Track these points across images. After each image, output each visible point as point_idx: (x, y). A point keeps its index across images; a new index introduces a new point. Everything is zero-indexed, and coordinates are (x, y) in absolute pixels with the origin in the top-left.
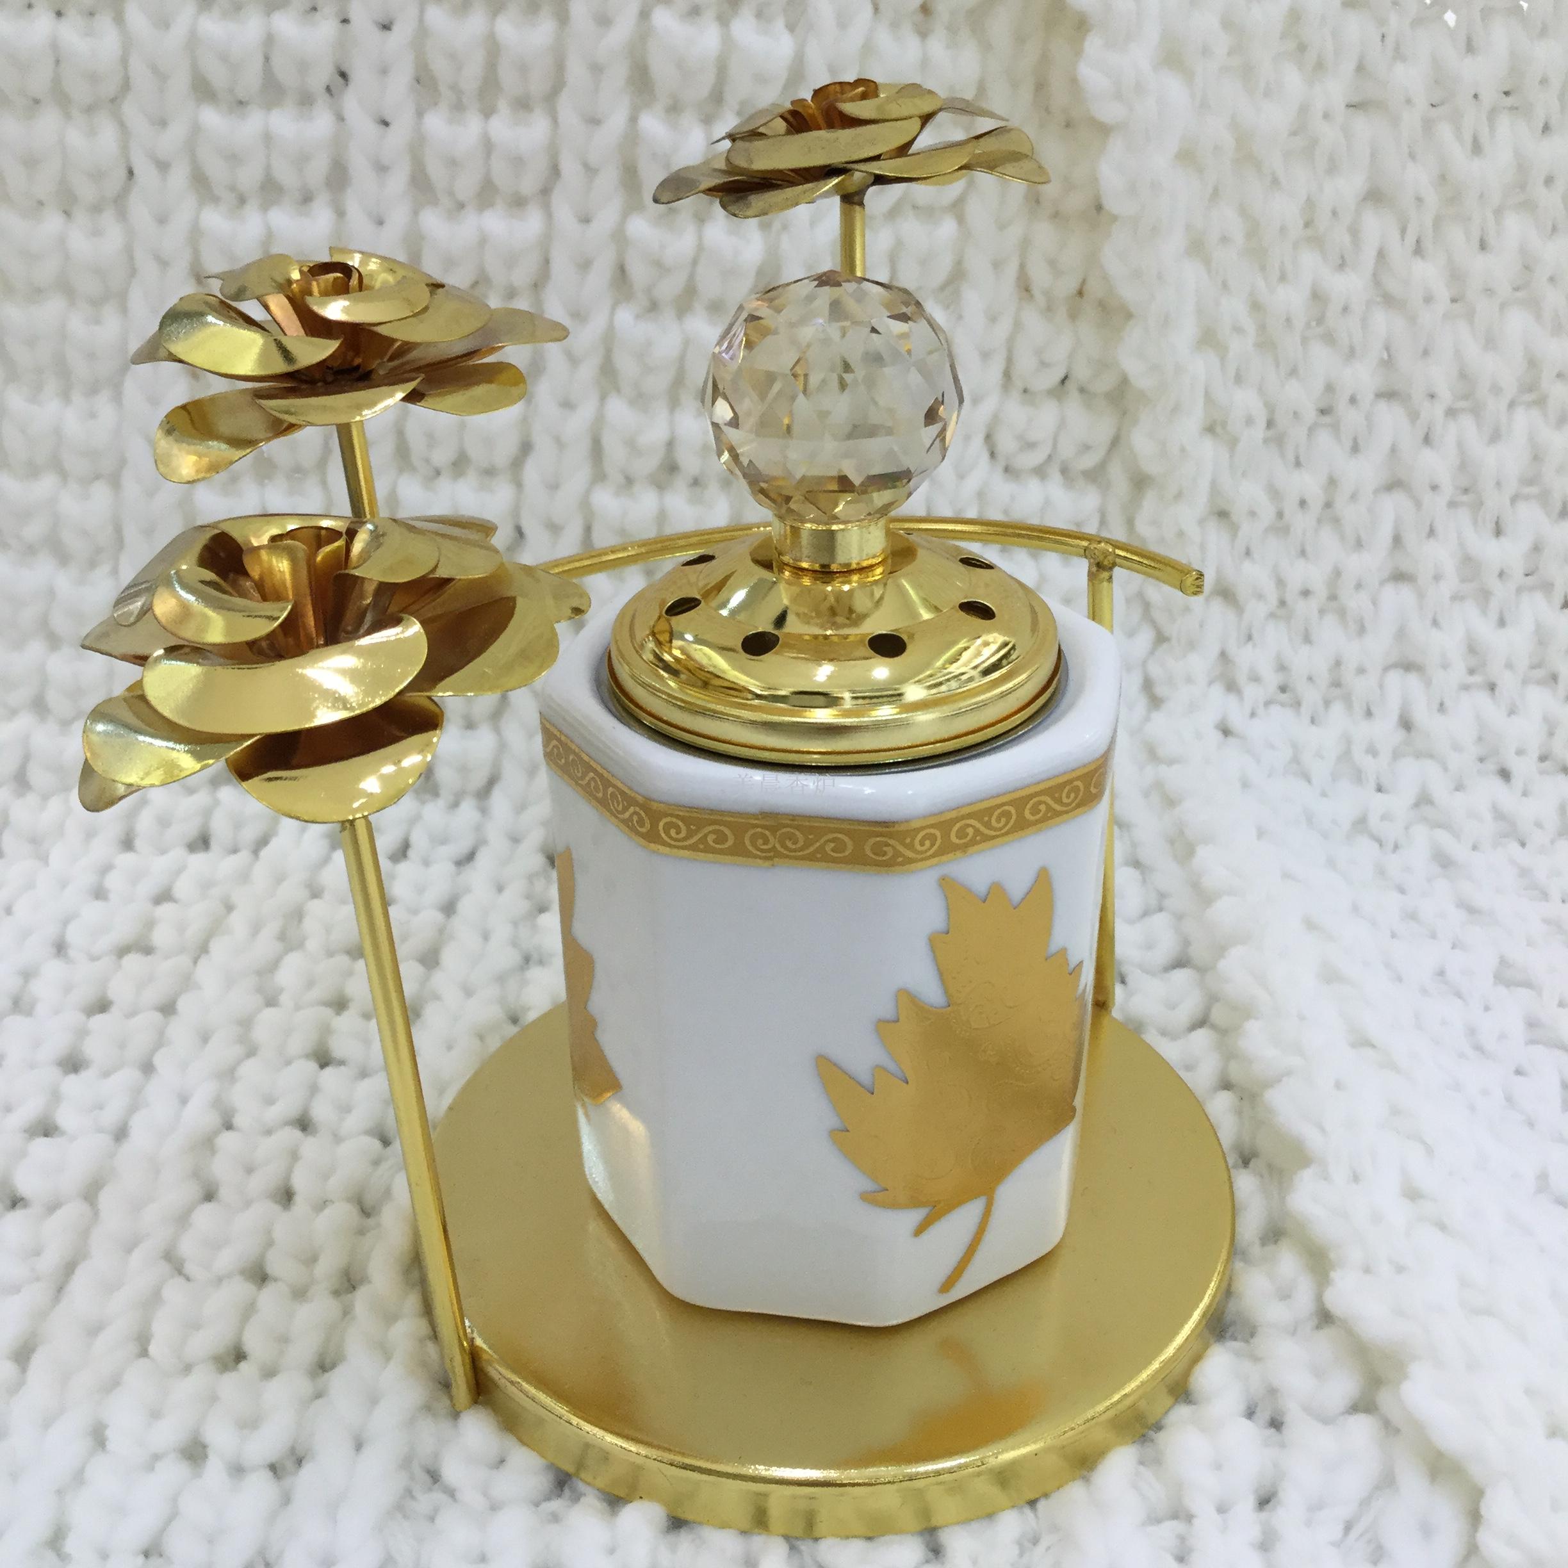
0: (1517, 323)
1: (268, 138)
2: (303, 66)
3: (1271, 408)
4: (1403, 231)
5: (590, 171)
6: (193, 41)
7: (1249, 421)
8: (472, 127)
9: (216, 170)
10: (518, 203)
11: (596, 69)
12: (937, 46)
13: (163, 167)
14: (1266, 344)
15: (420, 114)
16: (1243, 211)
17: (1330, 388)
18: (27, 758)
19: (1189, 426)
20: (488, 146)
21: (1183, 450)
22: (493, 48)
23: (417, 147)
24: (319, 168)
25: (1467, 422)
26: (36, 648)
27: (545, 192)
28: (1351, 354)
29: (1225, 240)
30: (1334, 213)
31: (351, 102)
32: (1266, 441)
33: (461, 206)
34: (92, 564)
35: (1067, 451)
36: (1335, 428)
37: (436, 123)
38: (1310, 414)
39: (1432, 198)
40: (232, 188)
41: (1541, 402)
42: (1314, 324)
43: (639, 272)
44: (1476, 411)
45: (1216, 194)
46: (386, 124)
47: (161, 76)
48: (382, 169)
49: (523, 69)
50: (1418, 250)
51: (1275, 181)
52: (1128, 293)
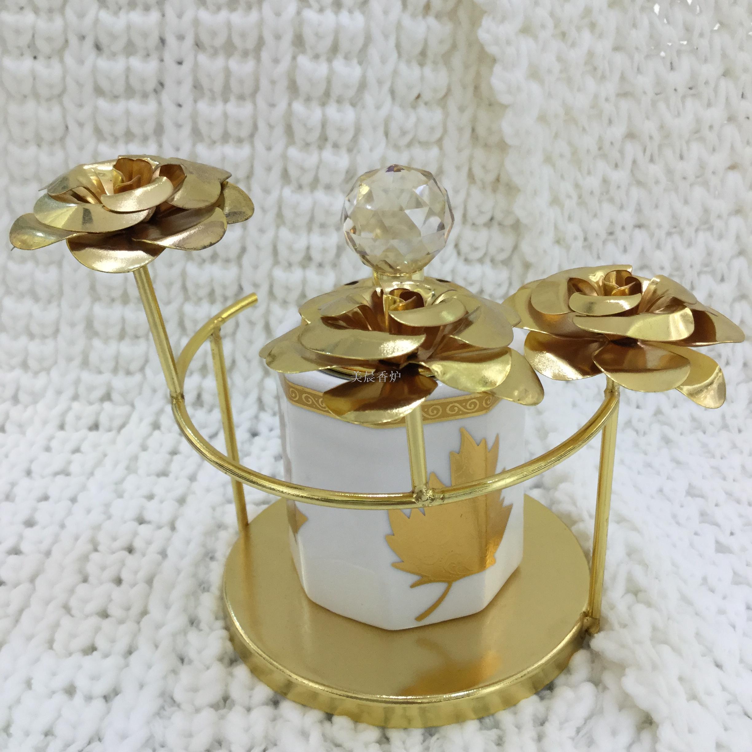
0: (698, 193)
1: (128, 113)
2: (143, 81)
3: (585, 232)
4: (645, 151)
5: (271, 127)
6: (94, 70)
7: (575, 238)
8: (219, 108)
9: (105, 127)
10: (240, 141)
11: (273, 82)
12: (428, 71)
13: (81, 125)
14: (582, 202)
15: (195, 101)
16: (570, 143)
17: (612, 223)
18: (18, 390)
19: (548, 240)
20: (226, 115)
21: (545, 251)
22: (228, 73)
23: (194, 117)
24: (150, 127)
25: (676, 238)
26: (23, 340)
27: (252, 136)
28: (621, 208)
29: (562, 156)
30: (612, 143)
31: (165, 97)
32: (584, 247)
33: (214, 142)
34: (49, 302)
35: (493, 250)
36: (615, 241)
37: (203, 106)
38: (603, 235)
39: (657, 137)
40: (112, 135)
41: (710, 229)
42: (605, 194)
43: (293, 172)
44: (681, 233)
45: (556, 136)
46: (180, 106)
47: (80, 85)
48: (179, 126)
49: (241, 82)
50: (652, 160)
51: (584, 129)
52: (517, 180)
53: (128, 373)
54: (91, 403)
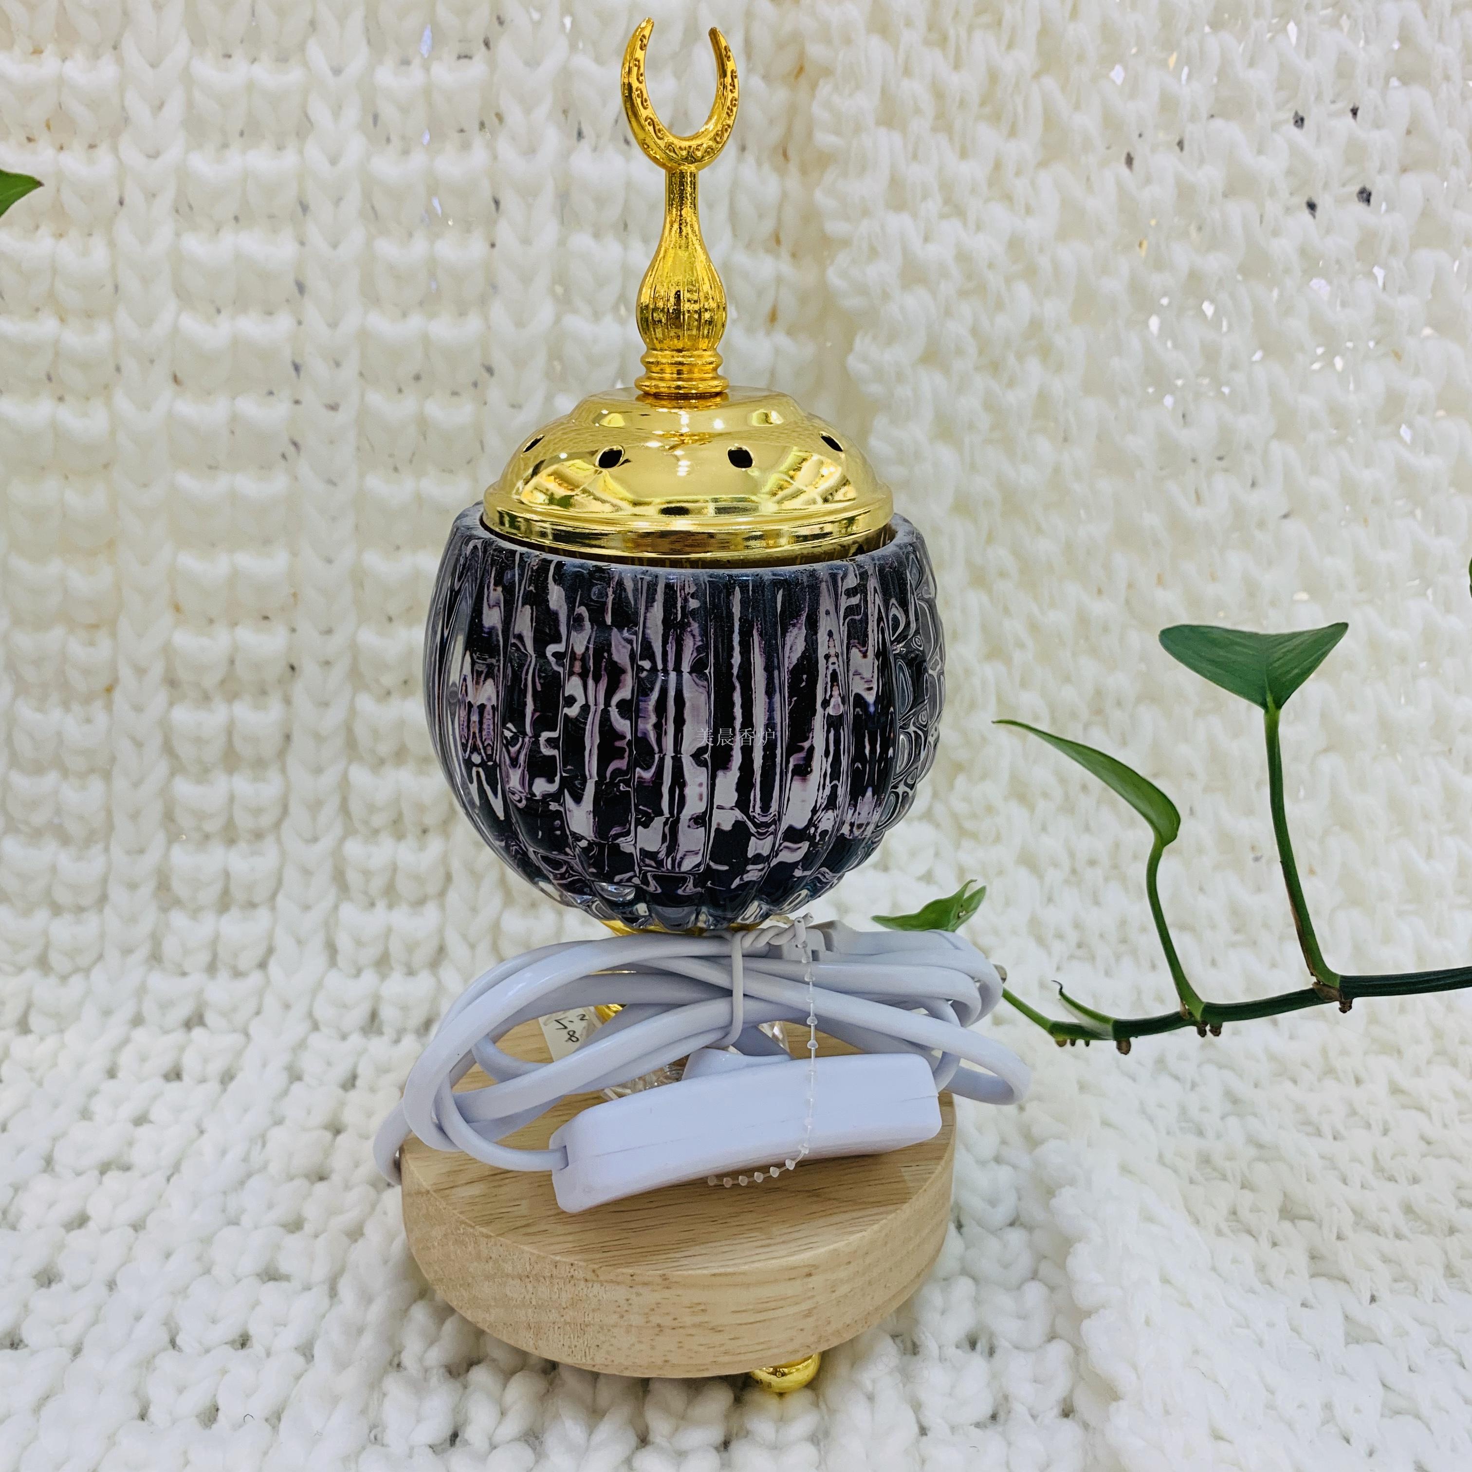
1: (233, 496)
2: (264, 439)
6: (170, 419)
8: (407, 485)
15: (362, 474)
18: (28, 1008)
20: (419, 499)
23: (360, 502)
24: (277, 517)
31: (303, 466)
33: (398, 547)
34: (89, 844)
37: (375, 481)
46: (333, 483)
49: (448, 440)
53: (237, 974)
54: (166, 1032)
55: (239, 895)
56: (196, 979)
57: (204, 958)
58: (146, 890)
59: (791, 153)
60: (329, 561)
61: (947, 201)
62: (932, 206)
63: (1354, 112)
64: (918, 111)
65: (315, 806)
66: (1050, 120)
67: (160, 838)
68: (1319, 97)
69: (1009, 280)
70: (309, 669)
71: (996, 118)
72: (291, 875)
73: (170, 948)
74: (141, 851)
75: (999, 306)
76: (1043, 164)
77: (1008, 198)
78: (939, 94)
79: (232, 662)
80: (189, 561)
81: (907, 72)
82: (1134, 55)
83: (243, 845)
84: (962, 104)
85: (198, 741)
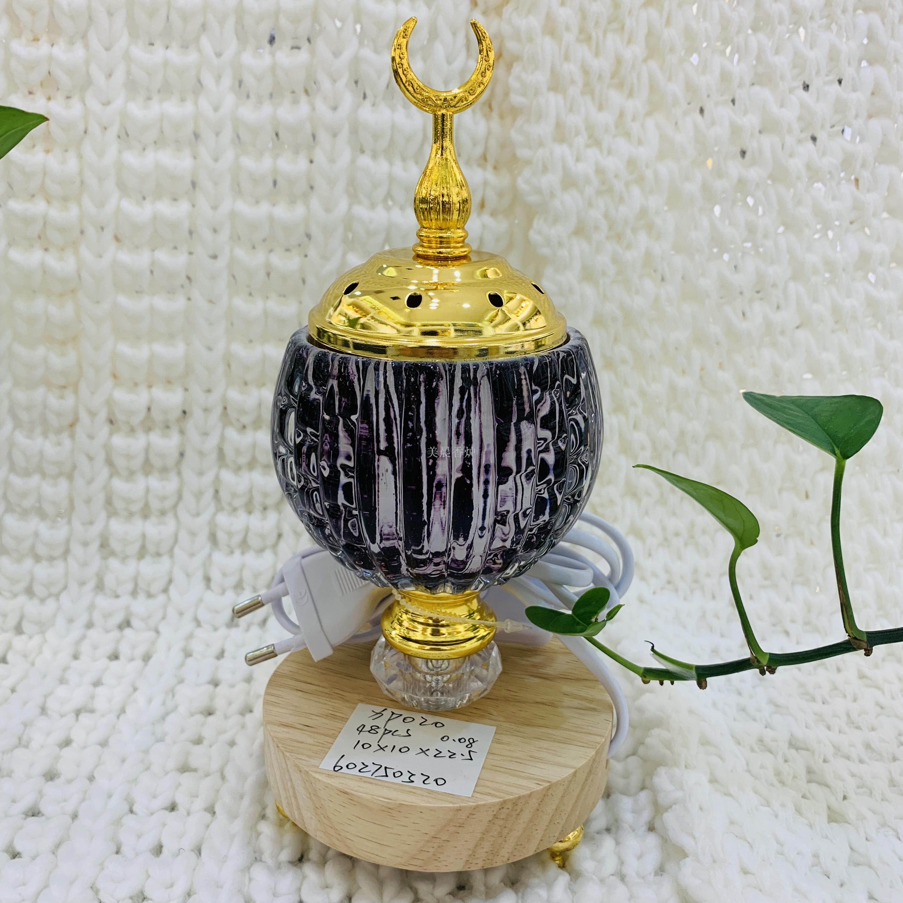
53: (150, 596)
54: (107, 632)
55: (151, 548)
56: (125, 600)
57: (130, 586)
58: (95, 546)
59: (494, 105)
60: (210, 349)
61: (590, 137)
62: (581, 140)
63: (840, 82)
64: (573, 82)
65: (199, 495)
66: (653, 87)
67: (103, 515)
68: (818, 73)
69: (627, 185)
70: (197, 413)
71: (620, 86)
72: (183, 536)
73: (109, 581)
74: (91, 523)
75: (621, 200)
76: (649, 114)
77: (628, 135)
78: (585, 71)
79: (149, 409)
80: (124, 348)
81: (567, 58)
82: (706, 48)
83: (153, 519)
84: (600, 77)
85: (129, 457)
